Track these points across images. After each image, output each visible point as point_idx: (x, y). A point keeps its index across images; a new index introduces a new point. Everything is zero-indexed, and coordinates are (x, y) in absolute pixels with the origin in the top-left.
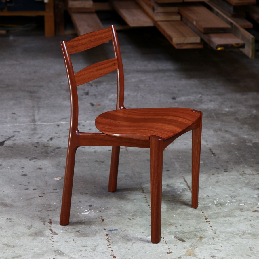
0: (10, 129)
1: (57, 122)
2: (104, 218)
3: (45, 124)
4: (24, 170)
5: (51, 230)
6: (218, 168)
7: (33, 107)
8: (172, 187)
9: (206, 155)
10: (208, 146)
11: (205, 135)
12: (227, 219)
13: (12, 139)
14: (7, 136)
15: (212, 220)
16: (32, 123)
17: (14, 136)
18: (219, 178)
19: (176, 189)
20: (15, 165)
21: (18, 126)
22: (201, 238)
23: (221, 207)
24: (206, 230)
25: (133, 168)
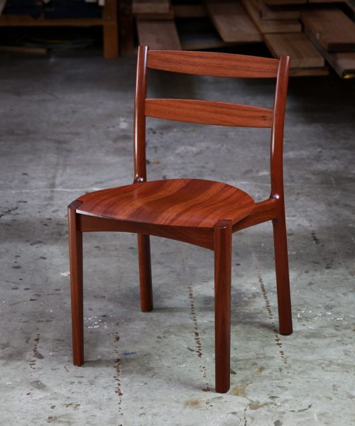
0: (14, 197)
1: (88, 187)
2: (120, 334)
3: (69, 190)
4: (19, 259)
5: (35, 351)
6: (318, 263)
7: (57, 164)
8: (238, 290)
9: (304, 242)
10: (311, 229)
11: (310, 212)
12: (310, 340)
13: (13, 212)
14: (6, 208)
15: (286, 342)
16: (49, 190)
17: (16, 208)
18: (315, 277)
19: (244, 293)
20: (7, 251)
21: (27, 193)
22: (262, 369)
23: (305, 323)
24: (273, 357)
25: (185, 260)
